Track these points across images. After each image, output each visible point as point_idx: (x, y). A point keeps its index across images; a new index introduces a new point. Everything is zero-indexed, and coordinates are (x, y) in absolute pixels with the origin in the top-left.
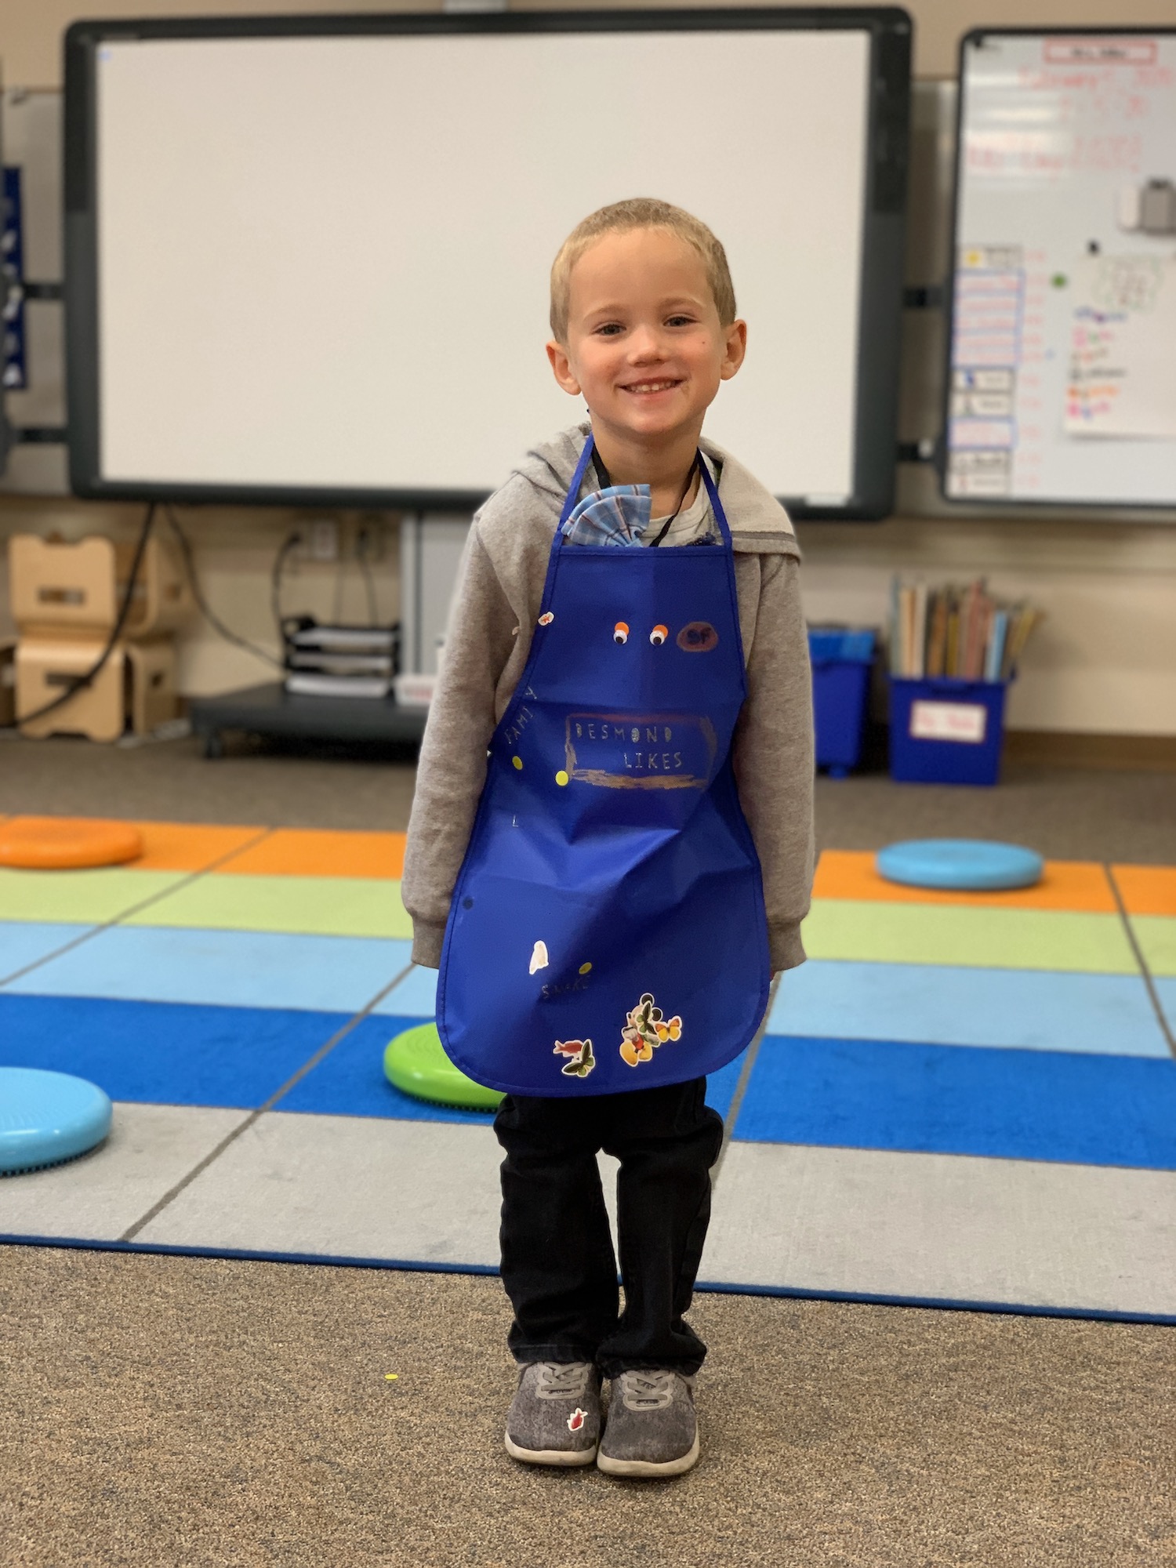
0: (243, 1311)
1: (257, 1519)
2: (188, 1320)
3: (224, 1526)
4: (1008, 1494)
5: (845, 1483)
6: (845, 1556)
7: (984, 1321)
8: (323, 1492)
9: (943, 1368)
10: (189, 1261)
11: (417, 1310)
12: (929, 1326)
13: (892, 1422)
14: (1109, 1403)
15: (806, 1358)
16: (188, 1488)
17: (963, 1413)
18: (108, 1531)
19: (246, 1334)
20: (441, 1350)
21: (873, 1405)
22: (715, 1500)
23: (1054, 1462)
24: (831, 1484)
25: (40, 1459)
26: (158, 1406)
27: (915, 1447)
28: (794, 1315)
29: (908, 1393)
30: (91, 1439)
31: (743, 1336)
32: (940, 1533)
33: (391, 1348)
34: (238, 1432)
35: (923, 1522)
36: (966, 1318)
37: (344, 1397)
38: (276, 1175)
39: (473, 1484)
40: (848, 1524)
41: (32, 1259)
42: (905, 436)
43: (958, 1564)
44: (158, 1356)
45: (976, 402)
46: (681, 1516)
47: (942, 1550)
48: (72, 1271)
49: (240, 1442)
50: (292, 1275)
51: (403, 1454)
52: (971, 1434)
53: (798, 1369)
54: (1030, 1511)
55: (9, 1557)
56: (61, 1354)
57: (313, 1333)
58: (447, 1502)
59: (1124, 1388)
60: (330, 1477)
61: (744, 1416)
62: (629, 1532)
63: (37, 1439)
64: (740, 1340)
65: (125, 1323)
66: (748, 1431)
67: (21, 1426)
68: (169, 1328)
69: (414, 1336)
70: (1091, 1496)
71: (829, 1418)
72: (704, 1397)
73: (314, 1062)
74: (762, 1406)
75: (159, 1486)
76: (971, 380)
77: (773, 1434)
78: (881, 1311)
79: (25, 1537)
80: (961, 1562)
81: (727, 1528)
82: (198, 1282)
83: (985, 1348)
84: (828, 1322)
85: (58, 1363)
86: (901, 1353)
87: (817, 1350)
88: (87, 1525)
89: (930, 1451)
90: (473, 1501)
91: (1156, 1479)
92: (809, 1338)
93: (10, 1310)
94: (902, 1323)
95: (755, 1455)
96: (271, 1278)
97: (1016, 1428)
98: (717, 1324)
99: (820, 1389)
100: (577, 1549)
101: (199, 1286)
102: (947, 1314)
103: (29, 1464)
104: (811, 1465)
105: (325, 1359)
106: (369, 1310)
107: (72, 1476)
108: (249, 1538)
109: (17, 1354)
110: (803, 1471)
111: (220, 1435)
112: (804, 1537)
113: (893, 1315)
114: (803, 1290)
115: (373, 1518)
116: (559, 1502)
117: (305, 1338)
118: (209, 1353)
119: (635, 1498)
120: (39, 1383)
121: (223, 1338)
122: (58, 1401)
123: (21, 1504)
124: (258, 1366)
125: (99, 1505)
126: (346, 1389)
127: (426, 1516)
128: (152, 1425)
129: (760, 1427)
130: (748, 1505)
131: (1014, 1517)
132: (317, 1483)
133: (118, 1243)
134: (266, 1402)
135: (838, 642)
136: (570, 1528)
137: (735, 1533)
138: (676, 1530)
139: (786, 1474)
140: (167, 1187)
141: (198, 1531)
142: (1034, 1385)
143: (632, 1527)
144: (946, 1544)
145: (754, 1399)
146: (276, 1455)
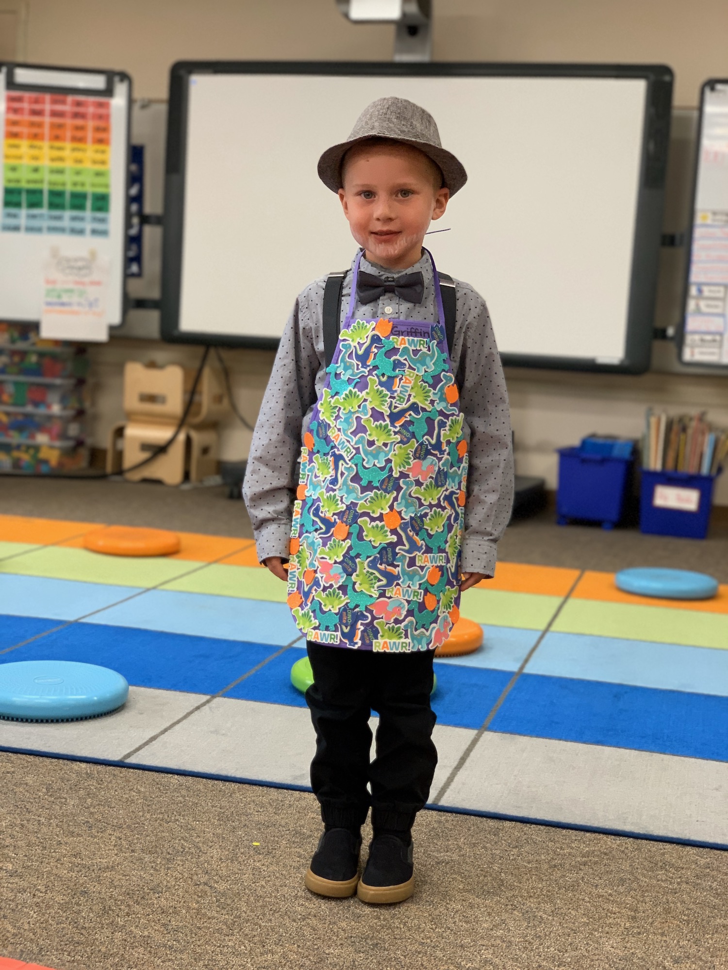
0: (181, 803)
1: (163, 913)
2: (148, 806)
3: (144, 915)
4: (596, 933)
5: (502, 920)
6: (492, 958)
7: (609, 839)
8: (202, 902)
9: (577, 863)
10: (156, 774)
11: (279, 810)
12: (576, 840)
13: (539, 890)
14: (671, 889)
15: (498, 852)
17: (582, 888)
18: (79, 912)
19: (180, 815)
20: (288, 832)
21: (531, 880)
22: (425, 923)
23: (629, 918)
24: (494, 920)
25: (49, 873)
26: (121, 850)
27: (549, 904)
28: (498, 828)
29: (553, 875)
30: (79, 864)
31: (464, 838)
32: (550, 951)
33: (260, 829)
34: (163, 867)
35: (542, 944)
36: (598, 837)
37: (227, 853)
38: (216, 732)
39: (289, 904)
40: (498, 941)
41: (68, 767)
42: (658, 324)
43: (556, 968)
44: (127, 824)
45: (702, 304)
46: (403, 930)
48: (89, 776)
49: (163, 872)
50: (213, 786)
51: (253, 885)
52: (583, 900)
53: (492, 857)
54: (607, 943)
55: (22, 921)
56: (74, 819)
57: (217, 818)
58: (271, 912)
59: (682, 882)
60: (209, 894)
61: (453, 880)
62: (371, 936)
63: (50, 862)
64: (462, 840)
65: (113, 806)
66: (454, 888)
67: (43, 854)
68: (137, 809)
69: (274, 823)
70: (645, 938)
71: (503, 885)
72: (433, 868)
73: (253, 672)
74: (465, 876)
76: (700, 291)
77: (469, 891)
78: (549, 830)
79: (33, 912)
80: (558, 967)
81: (428, 938)
82: (159, 786)
83: (606, 854)
84: (516, 834)
85: (71, 824)
86: (555, 853)
87: (506, 848)
88: (68, 908)
89: (557, 907)
90: (286, 912)
91: (686, 932)
92: (503, 842)
93: (49, 794)
94: (560, 837)
95: (454, 902)
96: (201, 787)
97: (612, 899)
98: (451, 830)
99: (502, 869)
100: (339, 943)
101: (159, 788)
102: (588, 834)
103: (43, 875)
104: (485, 909)
105: (221, 832)
106: (252, 808)
107: (65, 882)
108: (156, 922)
109: (48, 817)
110: (479, 912)
111: (152, 867)
112: (471, 947)
113: (556, 832)
114: (506, 815)
115: (228, 917)
116: (335, 917)
117: (212, 820)
118: (157, 824)
119: (379, 918)
120: (58, 833)
121: (166, 817)
122: (66, 843)
123: (34, 895)
124: (182, 833)
125: (77, 899)
126: (229, 849)
127: (258, 918)
128: (116, 860)
129: (461, 887)
130: (443, 927)
131: (596, 946)
132: (201, 896)
133: (118, 762)
134: (182, 852)
135: (611, 447)
136: (338, 931)
137: (432, 941)
138: (398, 937)
139: (470, 912)
140: (153, 734)
141: (129, 916)
142: (629, 876)
143: (373, 933)
144: (552, 957)
145: (462, 871)
146: (181, 880)
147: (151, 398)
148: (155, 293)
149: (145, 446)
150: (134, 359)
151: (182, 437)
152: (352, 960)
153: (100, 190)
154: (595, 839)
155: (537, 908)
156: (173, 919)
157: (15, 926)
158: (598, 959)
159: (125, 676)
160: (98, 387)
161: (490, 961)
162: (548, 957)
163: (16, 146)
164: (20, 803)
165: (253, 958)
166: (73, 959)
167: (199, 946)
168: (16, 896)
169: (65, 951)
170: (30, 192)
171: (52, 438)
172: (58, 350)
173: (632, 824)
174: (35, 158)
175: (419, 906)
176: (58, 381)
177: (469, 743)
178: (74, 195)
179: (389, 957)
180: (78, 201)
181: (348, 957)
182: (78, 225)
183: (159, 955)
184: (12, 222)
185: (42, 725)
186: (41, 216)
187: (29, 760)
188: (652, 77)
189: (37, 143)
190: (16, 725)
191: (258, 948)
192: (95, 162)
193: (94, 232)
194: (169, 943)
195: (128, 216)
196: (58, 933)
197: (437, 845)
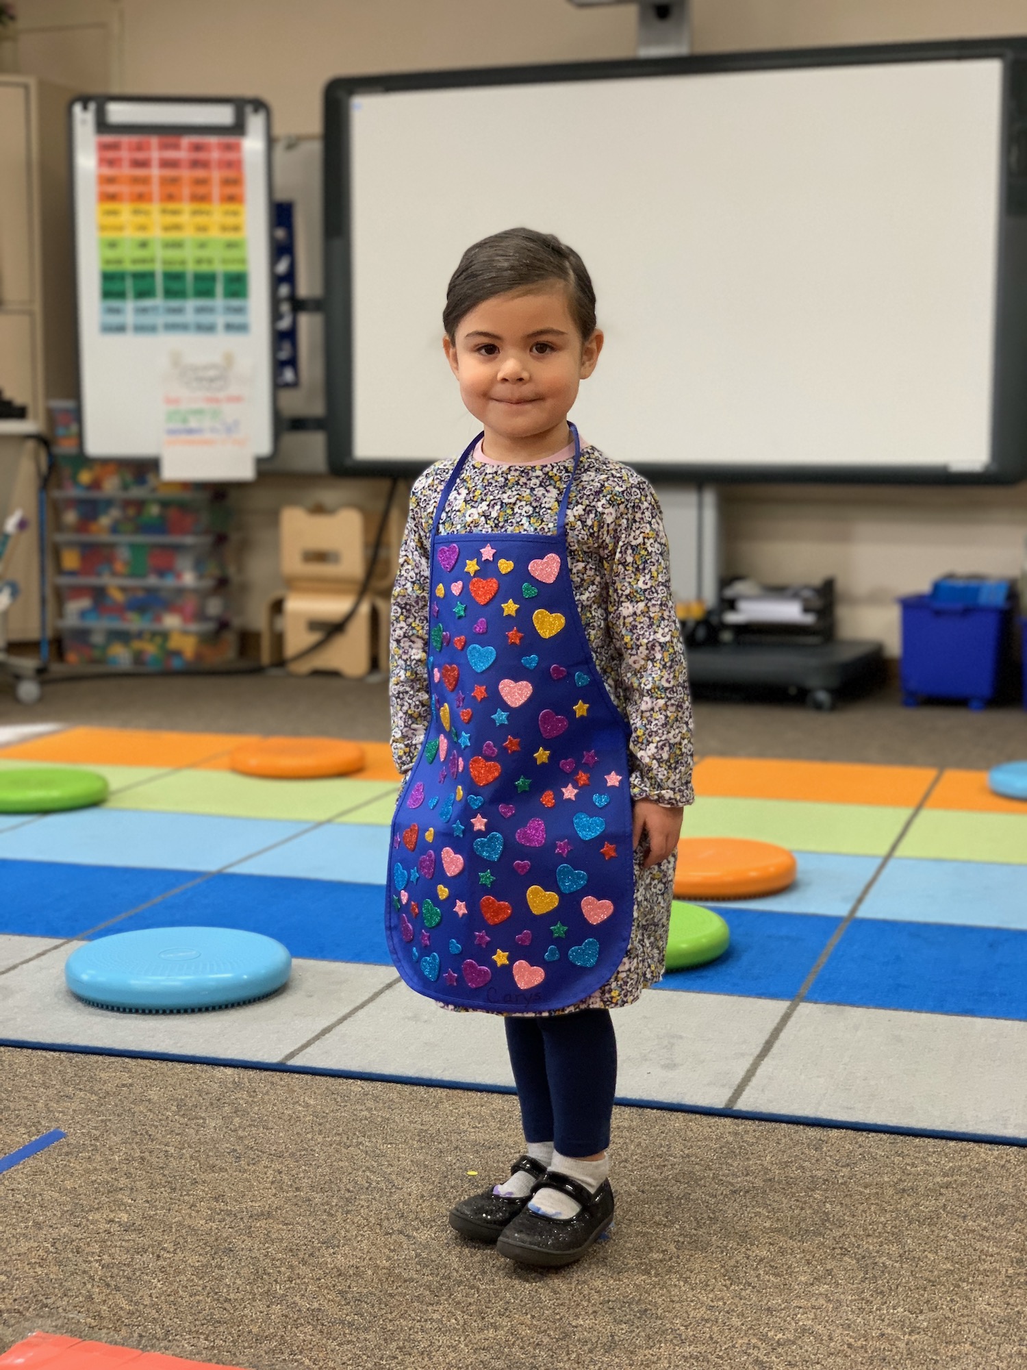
0: (366, 1119)
1: (340, 1275)
2: (320, 1124)
3: (313, 1279)
4: (965, 1284)
5: (827, 1270)
6: (812, 1326)
7: (982, 1150)
8: (396, 1258)
9: (936, 1186)
10: (331, 1080)
11: (505, 1124)
12: (934, 1152)
13: (880, 1225)
15: (819, 1173)
16: (291, 1250)
17: (944, 1221)
18: (222, 1278)
19: (364, 1136)
21: (868, 1212)
22: (715, 1278)
23: (1012, 1262)
24: (816, 1271)
25: (180, 1224)
26: (282, 1188)
27: (895, 1245)
28: (820, 1140)
29: (900, 1203)
30: (223, 1211)
31: (772, 1154)
32: (898, 1312)
33: (477, 1152)
34: (340, 1210)
35: (886, 1303)
36: (967, 1147)
37: (430, 1187)
38: (415, 1018)
40: (822, 1301)
41: (208, 1075)
44: (290, 1151)
46: (683, 1289)
47: (896, 1325)
48: (238, 1085)
49: (340, 1218)
50: (411, 1094)
52: (946, 1237)
53: (812, 1181)
54: (980, 1299)
55: (141, 1294)
56: (215, 1147)
57: (417, 1138)
58: (494, 1270)
60: (405, 1246)
61: (756, 1216)
62: (637, 1299)
63: (181, 1209)
64: (768, 1158)
65: (270, 1126)
66: (757, 1227)
67: (171, 1199)
68: (304, 1130)
69: (498, 1143)
71: (828, 1220)
72: (726, 1200)
74: (774, 1209)
75: (268, 1248)
77: (778, 1231)
78: (895, 1139)
79: (156, 1280)
80: (910, 1334)
81: (719, 1300)
82: (336, 1096)
84: (847, 1146)
85: (211, 1154)
86: (903, 1172)
87: (832, 1168)
88: (206, 1273)
89: (907, 1249)
92: (828, 1158)
93: (182, 1113)
94: (910, 1149)
95: (757, 1246)
97: (987, 1234)
98: (753, 1144)
99: (827, 1198)
100: (590, 1310)
101: (335, 1099)
102: (952, 1144)
103: (171, 1227)
104: (802, 1255)
105: (422, 1158)
106: (467, 1122)
107: (202, 1237)
108: (330, 1289)
109: (179, 1146)
110: (794, 1259)
111: (325, 1211)
112: (782, 1310)
113: (905, 1142)
114: (831, 1120)
115: (432, 1279)
117: (410, 1141)
118: (331, 1150)
119: (649, 1273)
120: (192, 1168)
121: (345, 1139)
122: (204, 1182)
123: (158, 1256)
124: (368, 1161)
125: (219, 1260)
126: (434, 1181)
127: (475, 1279)
128: (273, 1202)
129: (767, 1225)
130: (741, 1283)
131: (965, 1303)
132: (394, 1250)
133: (277, 1064)
134: (367, 1189)
135: (975, 591)
136: (589, 1294)
137: (725, 1304)
138: (676, 1299)
139: (780, 1260)
140: (326, 1024)
141: (291, 1282)
142: (1012, 1201)
143: (641, 1295)
144: (900, 1321)
145: (768, 1203)
146: (366, 1229)
147: (320, 557)
148: (317, 408)
149: (314, 625)
150: (294, 503)
151: (365, 609)
152: (609, 1334)
153: (234, 268)
154: (961, 1150)
155: (878, 1252)
156: (354, 1284)
157: (132, 1301)
158: (968, 1322)
159: (288, 946)
160: (245, 546)
161: (809, 1329)
162: (895, 1321)
163: (114, 213)
164: (139, 1128)
165: (468, 1335)
166: (212, 1344)
167: (391, 1321)
168: (132, 1258)
169: (201, 1333)
170: (138, 276)
171: (186, 619)
172: (187, 495)
173: (1015, 1126)
174: (142, 228)
175: (706, 1254)
176: (189, 540)
177: (777, 1020)
178: (199, 277)
179: (664, 1328)
180: (204, 285)
181: (604, 1330)
182: (205, 319)
183: (335, 1334)
184: (114, 319)
185: (172, 1017)
186: (154, 309)
187: (154, 1067)
188: (1010, 55)
189: (143, 206)
190: (136, 1018)
191: (475, 1321)
192: (224, 228)
193: (229, 327)
194: (348, 1317)
195: (275, 302)
196: (191, 1308)
197: (731, 1165)
